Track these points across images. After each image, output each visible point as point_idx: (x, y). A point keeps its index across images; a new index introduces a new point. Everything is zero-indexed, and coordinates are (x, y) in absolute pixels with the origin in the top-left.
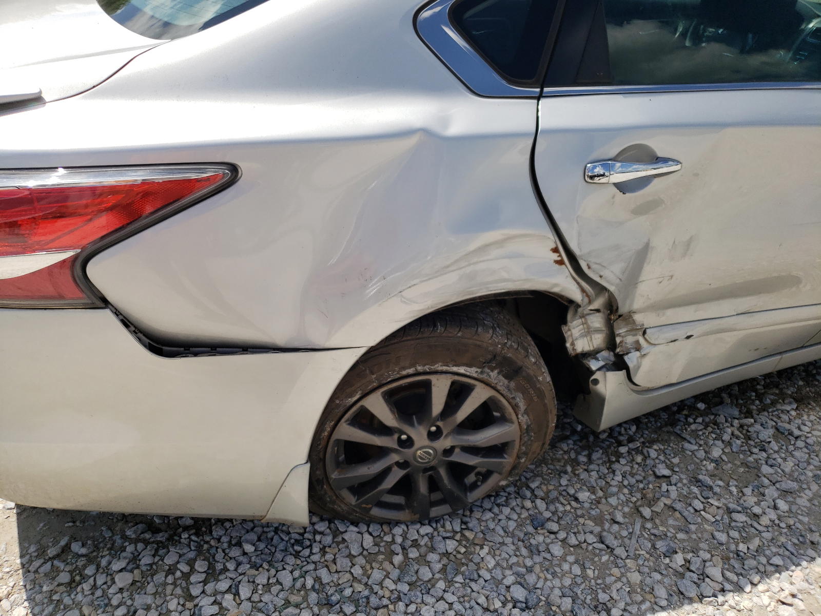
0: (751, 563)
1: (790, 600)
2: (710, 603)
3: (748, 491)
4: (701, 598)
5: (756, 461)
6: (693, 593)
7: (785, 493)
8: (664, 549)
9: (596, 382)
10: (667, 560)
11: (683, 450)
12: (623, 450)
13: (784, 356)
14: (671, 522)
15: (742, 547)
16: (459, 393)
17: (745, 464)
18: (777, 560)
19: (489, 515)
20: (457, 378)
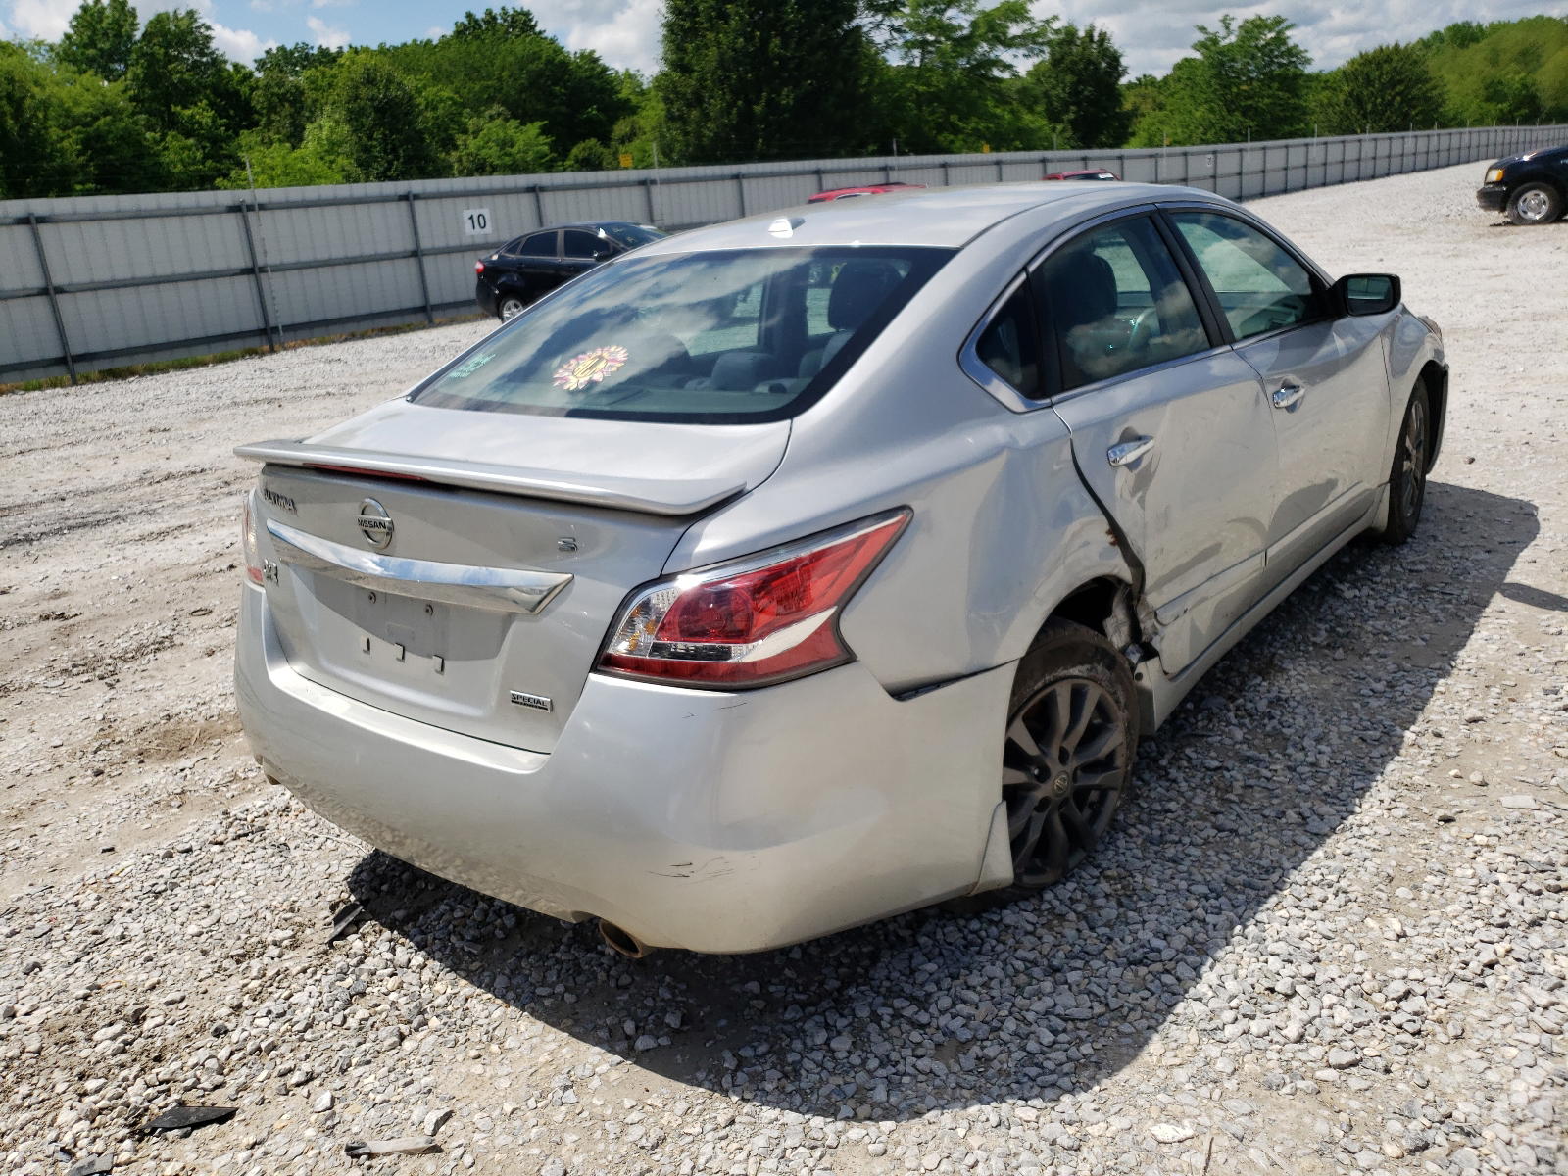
0: (1343, 795)
1: (1393, 804)
2: (1343, 830)
3: (1290, 750)
4: (1333, 830)
5: (1274, 728)
6: (1326, 830)
7: (1318, 740)
8: (1273, 814)
9: (1139, 677)
10: (1284, 820)
11: (1211, 745)
12: (1164, 762)
13: (1243, 620)
14: (1258, 795)
15: (1325, 788)
16: (1078, 696)
17: (1268, 735)
18: (1358, 785)
19: (1111, 853)
20: (1076, 681)
